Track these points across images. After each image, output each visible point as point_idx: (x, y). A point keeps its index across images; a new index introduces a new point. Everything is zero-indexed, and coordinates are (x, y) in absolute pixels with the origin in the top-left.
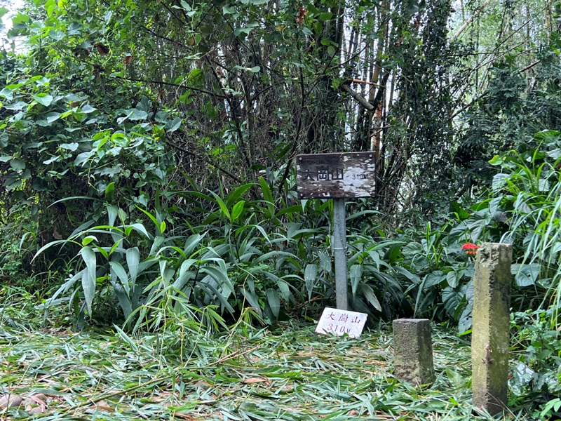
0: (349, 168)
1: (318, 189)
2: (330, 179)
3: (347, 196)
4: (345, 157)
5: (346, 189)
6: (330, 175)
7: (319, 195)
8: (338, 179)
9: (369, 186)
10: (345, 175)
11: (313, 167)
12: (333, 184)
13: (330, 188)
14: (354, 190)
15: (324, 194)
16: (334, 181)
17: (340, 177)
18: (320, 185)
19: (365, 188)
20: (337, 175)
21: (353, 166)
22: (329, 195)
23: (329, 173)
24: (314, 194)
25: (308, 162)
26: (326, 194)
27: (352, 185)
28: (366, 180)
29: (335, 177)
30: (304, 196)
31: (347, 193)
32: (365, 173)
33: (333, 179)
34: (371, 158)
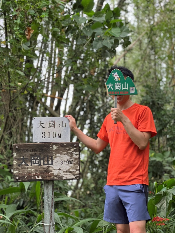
0: (58, 155)
1: (31, 172)
2: (42, 164)
3: (56, 178)
4: (54, 146)
5: (55, 172)
6: (42, 161)
7: (33, 178)
8: (48, 164)
9: (74, 170)
10: (54, 161)
11: (27, 154)
12: (44, 168)
13: (42, 172)
14: (62, 174)
15: (36, 177)
16: (45, 166)
17: (50, 162)
18: (33, 170)
19: (71, 172)
20: (48, 161)
21: (61, 154)
22: (40, 178)
23: (41, 159)
24: (28, 177)
25: (23, 149)
26: (38, 177)
27: (60, 169)
28: (72, 165)
29: (46, 163)
30: (19, 179)
31: (56, 176)
32: (71, 160)
33: (44, 164)
34: (75, 147)
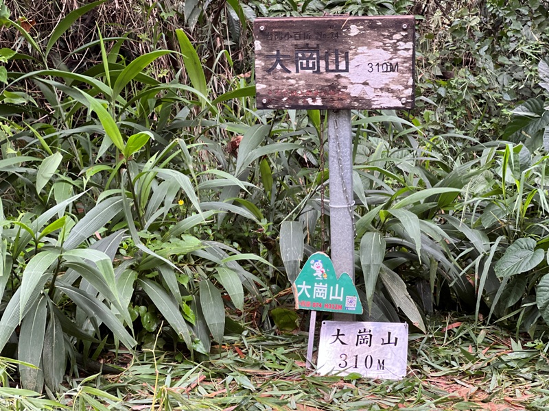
0: (360, 49)
1: (297, 89)
2: (322, 70)
3: (356, 104)
4: (353, 27)
5: (355, 91)
6: (323, 63)
7: (300, 102)
8: (337, 70)
9: (401, 88)
10: (352, 64)
11: (287, 46)
12: (327, 80)
13: (322, 89)
14: (370, 94)
15: (310, 101)
16: (331, 76)
17: (342, 66)
18: (302, 82)
19: (392, 91)
20: (337, 63)
21: (369, 45)
22: (319, 102)
23: (319, 58)
24: (290, 98)
25: (277, 34)
26: (314, 100)
27: (366, 84)
28: (395, 74)
29: (332, 67)
30: (269, 102)
31: (356, 99)
32: (394, 62)
33: (328, 70)
34: (405, 30)
